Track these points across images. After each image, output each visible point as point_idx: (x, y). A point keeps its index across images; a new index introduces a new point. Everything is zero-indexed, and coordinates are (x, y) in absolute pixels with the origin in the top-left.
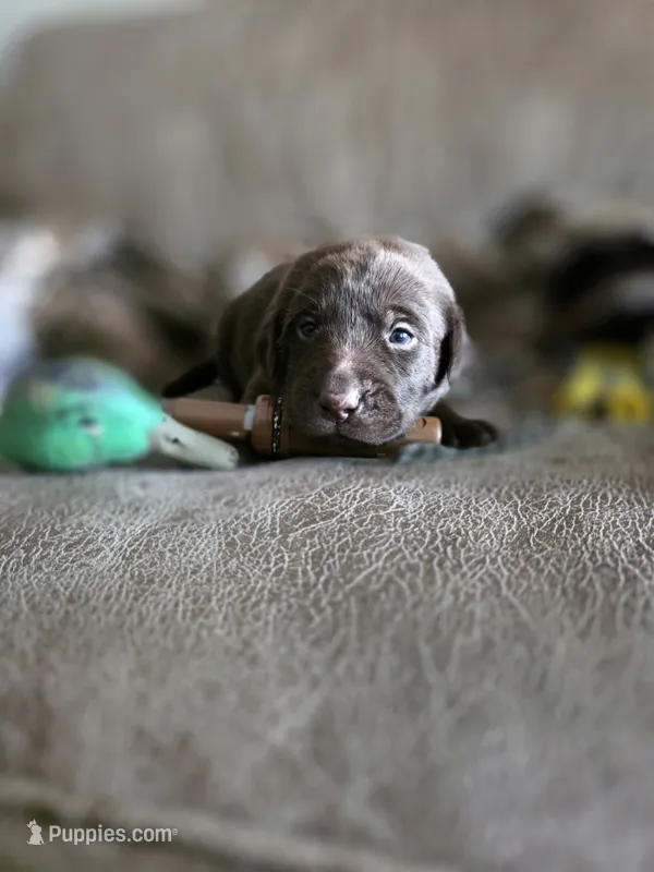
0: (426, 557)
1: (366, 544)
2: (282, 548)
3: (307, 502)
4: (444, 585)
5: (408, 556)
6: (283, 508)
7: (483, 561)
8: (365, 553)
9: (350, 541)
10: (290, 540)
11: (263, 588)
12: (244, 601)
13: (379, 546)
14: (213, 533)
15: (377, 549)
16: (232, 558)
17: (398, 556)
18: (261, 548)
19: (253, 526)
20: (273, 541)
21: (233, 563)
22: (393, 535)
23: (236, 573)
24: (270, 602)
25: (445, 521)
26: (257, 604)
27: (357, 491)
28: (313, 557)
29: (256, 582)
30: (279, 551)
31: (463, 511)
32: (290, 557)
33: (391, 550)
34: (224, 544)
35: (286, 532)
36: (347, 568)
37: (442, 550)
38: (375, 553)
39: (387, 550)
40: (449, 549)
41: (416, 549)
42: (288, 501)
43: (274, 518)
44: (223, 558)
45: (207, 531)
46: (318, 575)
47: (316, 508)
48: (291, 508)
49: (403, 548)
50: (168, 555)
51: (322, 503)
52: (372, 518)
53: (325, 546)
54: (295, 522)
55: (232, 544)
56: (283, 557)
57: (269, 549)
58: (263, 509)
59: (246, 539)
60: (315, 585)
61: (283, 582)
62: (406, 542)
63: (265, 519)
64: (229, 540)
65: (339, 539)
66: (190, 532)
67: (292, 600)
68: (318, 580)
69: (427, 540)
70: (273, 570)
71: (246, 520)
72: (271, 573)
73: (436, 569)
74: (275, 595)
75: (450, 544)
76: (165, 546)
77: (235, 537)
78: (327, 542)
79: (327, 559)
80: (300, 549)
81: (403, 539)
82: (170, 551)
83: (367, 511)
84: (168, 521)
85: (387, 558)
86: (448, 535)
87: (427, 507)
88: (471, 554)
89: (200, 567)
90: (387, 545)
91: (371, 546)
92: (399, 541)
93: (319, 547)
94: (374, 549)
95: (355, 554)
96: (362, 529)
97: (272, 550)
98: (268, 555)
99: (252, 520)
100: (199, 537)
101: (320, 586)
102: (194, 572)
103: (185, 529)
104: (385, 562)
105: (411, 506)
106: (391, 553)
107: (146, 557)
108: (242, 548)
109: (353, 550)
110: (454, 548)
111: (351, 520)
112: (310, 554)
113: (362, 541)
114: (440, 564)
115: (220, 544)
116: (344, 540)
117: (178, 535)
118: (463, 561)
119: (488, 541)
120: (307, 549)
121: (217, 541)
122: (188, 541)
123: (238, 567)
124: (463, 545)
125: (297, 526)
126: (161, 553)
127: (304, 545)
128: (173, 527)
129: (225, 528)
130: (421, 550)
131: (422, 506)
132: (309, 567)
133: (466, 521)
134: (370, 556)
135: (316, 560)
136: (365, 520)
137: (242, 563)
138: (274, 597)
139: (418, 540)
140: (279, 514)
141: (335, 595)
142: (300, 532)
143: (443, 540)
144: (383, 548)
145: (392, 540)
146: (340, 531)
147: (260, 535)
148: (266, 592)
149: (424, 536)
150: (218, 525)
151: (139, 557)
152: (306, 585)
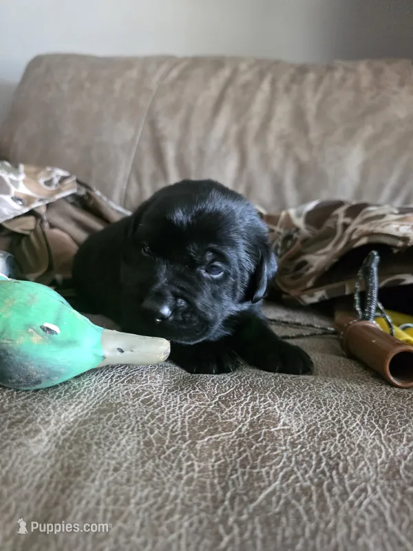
0: (316, 480)
1: (264, 460)
2: (192, 455)
3: (209, 410)
4: (336, 513)
5: (301, 478)
6: (190, 413)
7: (364, 490)
8: (264, 470)
9: (250, 458)
10: (198, 447)
11: (176, 497)
12: (159, 509)
13: (275, 464)
14: (133, 430)
15: (274, 467)
16: (149, 459)
17: (293, 477)
18: (174, 452)
19: (166, 428)
20: (184, 446)
21: (150, 465)
22: (285, 454)
23: (152, 476)
24: (183, 513)
25: (326, 444)
26: (170, 514)
27: (248, 404)
28: (219, 470)
29: (170, 489)
30: (189, 459)
31: (338, 435)
32: (199, 466)
33: (285, 470)
34: (142, 443)
35: (195, 437)
36: (249, 484)
37: (328, 474)
38: (272, 472)
39: (282, 468)
40: (334, 472)
41: (306, 472)
42: (193, 406)
43: (183, 422)
44: (142, 458)
45: (128, 427)
46: (225, 489)
47: (217, 417)
48: (197, 414)
49: (295, 469)
50: (95, 447)
51: (222, 412)
52: (265, 433)
53: (229, 460)
54: (202, 428)
55: (148, 444)
56: (192, 465)
57: (181, 454)
58: (174, 411)
59: (160, 440)
60: (223, 501)
61: (194, 492)
62: (297, 462)
63: (176, 421)
64: (146, 439)
65: (240, 454)
66: (114, 426)
67: (203, 515)
68: (224, 495)
69: (314, 463)
70: (185, 478)
71: (160, 420)
72: (183, 482)
73: (327, 494)
74: (188, 506)
75: (333, 469)
76: (92, 439)
77: (152, 436)
78: (230, 457)
79: (231, 475)
80: (207, 460)
81: (293, 459)
82: (97, 444)
83: (261, 425)
84: (96, 413)
85: (283, 477)
86: (331, 459)
87: (308, 428)
88: (354, 481)
89: (120, 464)
90: (281, 464)
91: (268, 464)
92: (291, 462)
93: (223, 460)
94: (271, 467)
95: (255, 471)
96: (258, 445)
97: (184, 455)
98: (180, 461)
99: (165, 421)
100: (121, 432)
101: (227, 503)
102: (116, 470)
103: (109, 423)
104: (281, 483)
105: (294, 424)
106: (286, 473)
107: (76, 448)
108: (158, 449)
109: (253, 467)
110: (338, 473)
111: (248, 434)
112: (216, 467)
113: (260, 458)
114: (330, 490)
115: (139, 443)
116: (244, 455)
117: (104, 428)
118: (349, 489)
119: (365, 469)
120: (213, 460)
121: (137, 439)
122: (112, 435)
123: (154, 471)
124: (346, 470)
125: (203, 433)
126: (89, 445)
127: (210, 456)
128: (100, 419)
129: (143, 427)
130: (311, 473)
131: (303, 427)
132: (216, 481)
133: (343, 445)
134: (268, 473)
135: (222, 474)
136: (259, 436)
137: (157, 466)
138: (186, 510)
139: (307, 462)
140: (187, 417)
141: (240, 513)
142: (206, 439)
143: (327, 464)
144: (278, 467)
145: (284, 460)
146: (240, 445)
147: (173, 437)
148: (178, 501)
149: (311, 457)
150: (137, 422)
151: (70, 448)
152: (214, 499)
